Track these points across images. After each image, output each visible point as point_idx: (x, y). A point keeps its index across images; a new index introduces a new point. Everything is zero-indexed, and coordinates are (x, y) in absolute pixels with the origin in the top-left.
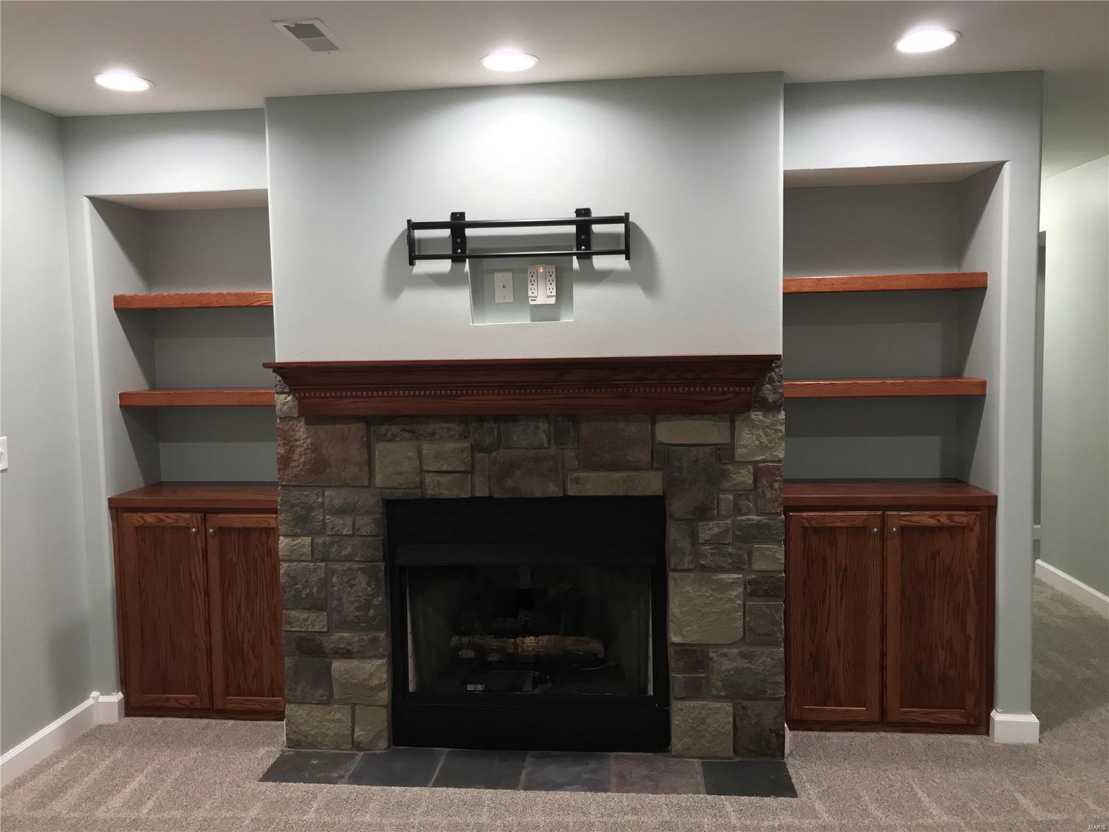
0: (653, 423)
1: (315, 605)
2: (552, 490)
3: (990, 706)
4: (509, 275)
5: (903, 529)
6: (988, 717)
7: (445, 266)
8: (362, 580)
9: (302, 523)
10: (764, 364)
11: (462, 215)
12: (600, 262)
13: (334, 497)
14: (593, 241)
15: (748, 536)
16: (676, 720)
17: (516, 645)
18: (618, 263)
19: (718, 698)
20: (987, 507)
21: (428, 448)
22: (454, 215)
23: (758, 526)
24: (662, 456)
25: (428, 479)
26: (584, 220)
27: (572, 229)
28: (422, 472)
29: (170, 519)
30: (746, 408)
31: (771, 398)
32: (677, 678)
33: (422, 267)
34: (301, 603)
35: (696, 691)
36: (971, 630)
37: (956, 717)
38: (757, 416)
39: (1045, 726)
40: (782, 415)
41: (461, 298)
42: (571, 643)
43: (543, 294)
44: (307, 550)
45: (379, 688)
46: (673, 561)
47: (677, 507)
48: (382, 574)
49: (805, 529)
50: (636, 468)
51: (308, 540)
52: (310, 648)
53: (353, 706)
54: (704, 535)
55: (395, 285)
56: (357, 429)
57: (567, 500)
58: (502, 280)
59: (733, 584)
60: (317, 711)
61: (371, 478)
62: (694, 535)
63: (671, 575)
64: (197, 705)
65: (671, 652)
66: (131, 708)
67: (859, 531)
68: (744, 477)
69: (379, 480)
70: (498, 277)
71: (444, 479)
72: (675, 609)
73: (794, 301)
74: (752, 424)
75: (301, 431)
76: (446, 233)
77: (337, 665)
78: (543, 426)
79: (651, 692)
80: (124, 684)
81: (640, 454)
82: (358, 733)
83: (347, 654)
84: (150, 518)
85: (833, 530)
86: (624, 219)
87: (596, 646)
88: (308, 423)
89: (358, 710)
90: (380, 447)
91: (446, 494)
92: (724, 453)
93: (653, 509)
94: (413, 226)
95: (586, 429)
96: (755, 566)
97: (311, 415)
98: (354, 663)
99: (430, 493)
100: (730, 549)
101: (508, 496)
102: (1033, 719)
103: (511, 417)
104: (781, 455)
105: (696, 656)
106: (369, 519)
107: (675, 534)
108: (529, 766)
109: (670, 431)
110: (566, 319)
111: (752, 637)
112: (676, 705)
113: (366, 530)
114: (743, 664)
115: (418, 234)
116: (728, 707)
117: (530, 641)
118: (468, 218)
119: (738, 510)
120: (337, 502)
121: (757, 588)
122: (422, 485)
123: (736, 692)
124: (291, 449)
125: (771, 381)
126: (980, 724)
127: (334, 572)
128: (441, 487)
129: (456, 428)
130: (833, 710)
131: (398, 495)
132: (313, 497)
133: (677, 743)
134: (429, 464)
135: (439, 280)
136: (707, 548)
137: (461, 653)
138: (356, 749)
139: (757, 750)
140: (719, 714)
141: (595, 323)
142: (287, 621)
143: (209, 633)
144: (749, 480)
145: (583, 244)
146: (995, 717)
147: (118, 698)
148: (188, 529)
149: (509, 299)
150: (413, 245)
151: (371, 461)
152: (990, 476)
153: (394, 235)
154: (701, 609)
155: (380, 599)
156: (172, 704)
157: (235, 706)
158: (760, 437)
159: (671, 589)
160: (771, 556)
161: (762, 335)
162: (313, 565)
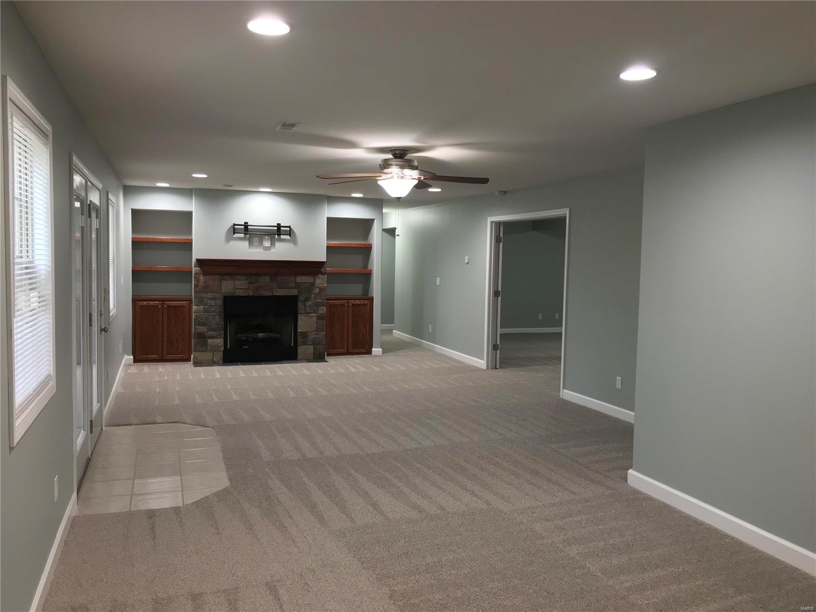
0: (296, 277)
1: (204, 325)
2: (269, 294)
4: (258, 238)
5: (353, 305)
6: (371, 350)
7: (242, 235)
8: (217, 317)
9: (200, 302)
10: (321, 264)
11: (247, 223)
12: (282, 237)
13: (210, 295)
14: (281, 231)
15: (318, 305)
16: (299, 351)
17: (257, 336)
18: (288, 237)
19: (310, 345)
20: (372, 299)
21: (237, 283)
22: (245, 223)
23: (320, 302)
24: (298, 285)
25: (236, 291)
26: (279, 226)
27: (276, 228)
28: (235, 289)
29: (151, 303)
30: (318, 274)
31: (324, 272)
32: (300, 340)
33: (236, 235)
34: (198, 323)
35: (304, 343)
36: (368, 328)
37: (364, 351)
38: (320, 276)
39: (383, 353)
40: (326, 276)
41: (246, 243)
42: (272, 335)
43: (267, 244)
44: (202, 309)
45: (221, 346)
46: (300, 311)
47: (301, 298)
48: (223, 316)
49: (330, 305)
50: (291, 288)
51: (203, 306)
52: (202, 337)
53: (213, 352)
54: (307, 305)
55: (229, 238)
56: (218, 277)
57: (274, 296)
58: (256, 239)
59: (314, 317)
60: (203, 354)
61: (221, 290)
62: (305, 305)
63: (299, 315)
64: (158, 358)
65: (298, 334)
66: (136, 361)
67: (343, 305)
68: (317, 291)
69: (223, 291)
70: (254, 238)
71: (241, 291)
72: (299, 323)
73: (329, 248)
74: (319, 278)
75: (202, 277)
76: (243, 227)
77: (209, 341)
78: (268, 277)
79: (292, 345)
80: (134, 354)
81: (293, 285)
82: (215, 359)
83: (212, 337)
84: (145, 303)
85: (337, 305)
86: (289, 227)
87: (278, 335)
88: (203, 275)
89: (215, 353)
90: (224, 282)
91: (241, 295)
92: (312, 285)
93: (295, 299)
94: (234, 225)
95: (279, 278)
96: (319, 312)
97: (205, 273)
98: (215, 340)
99: (237, 294)
100: (314, 308)
101: (258, 295)
102: (381, 349)
103: (259, 275)
104: (325, 285)
105: (305, 335)
106: (220, 301)
107: (300, 305)
108: (263, 363)
109: (300, 279)
110: (273, 250)
111: (318, 329)
112: (299, 347)
113: (219, 304)
114: (316, 336)
115: (236, 227)
116: (312, 347)
117: (261, 335)
118: (249, 224)
119: (315, 298)
120: (211, 296)
121: (320, 318)
122: (235, 292)
123: (314, 343)
124: (199, 282)
125: (324, 267)
126: (369, 352)
127: (209, 315)
128: (239, 293)
129: (244, 277)
130: (336, 351)
131: (228, 295)
132: (204, 295)
133: (299, 357)
134: (237, 286)
135: (240, 239)
136: (308, 308)
137: (242, 338)
138: (213, 363)
139: (319, 357)
140: (310, 349)
141: (280, 251)
142: (195, 329)
143: (163, 337)
144: (318, 291)
145: (278, 232)
146: (373, 349)
147: (132, 357)
148: (157, 306)
149: (258, 244)
150: (234, 229)
151: (221, 286)
152: (372, 292)
153: (230, 226)
154: (306, 323)
155: (222, 322)
156: (150, 358)
157: (170, 358)
158: (321, 281)
159: (299, 317)
160: (323, 310)
161: (321, 256)
162: (203, 314)
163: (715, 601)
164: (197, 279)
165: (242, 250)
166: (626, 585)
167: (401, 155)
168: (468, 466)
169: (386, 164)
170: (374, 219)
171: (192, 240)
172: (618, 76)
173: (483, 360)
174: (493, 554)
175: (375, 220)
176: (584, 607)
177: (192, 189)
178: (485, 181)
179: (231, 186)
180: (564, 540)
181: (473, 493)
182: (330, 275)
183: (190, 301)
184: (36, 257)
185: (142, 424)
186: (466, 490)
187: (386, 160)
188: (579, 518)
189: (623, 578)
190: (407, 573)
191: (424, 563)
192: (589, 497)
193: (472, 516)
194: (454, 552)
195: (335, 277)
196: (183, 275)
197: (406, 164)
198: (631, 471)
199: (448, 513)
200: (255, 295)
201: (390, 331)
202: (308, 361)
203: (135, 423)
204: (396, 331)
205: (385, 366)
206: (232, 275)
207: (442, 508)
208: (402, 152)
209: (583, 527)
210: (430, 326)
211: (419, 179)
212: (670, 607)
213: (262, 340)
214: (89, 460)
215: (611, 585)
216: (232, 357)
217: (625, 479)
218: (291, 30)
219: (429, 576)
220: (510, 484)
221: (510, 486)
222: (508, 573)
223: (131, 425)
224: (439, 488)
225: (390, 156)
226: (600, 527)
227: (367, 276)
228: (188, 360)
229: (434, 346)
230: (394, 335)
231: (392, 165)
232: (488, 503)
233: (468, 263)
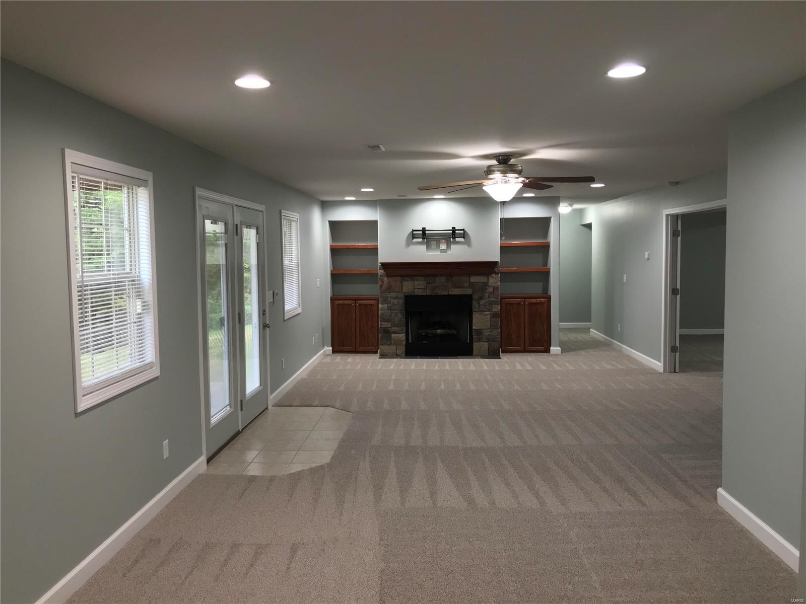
0: (470, 277)
1: (388, 321)
2: (445, 293)
3: (550, 347)
4: (435, 242)
5: (529, 303)
6: (549, 349)
7: (420, 240)
8: (399, 314)
9: (385, 301)
10: (495, 263)
11: (425, 228)
12: (457, 239)
13: (393, 295)
14: (456, 234)
15: (491, 303)
16: (474, 347)
17: (435, 332)
18: (462, 240)
19: (486, 342)
20: (549, 298)
21: (416, 283)
22: (423, 228)
23: (494, 301)
24: (472, 285)
25: (416, 291)
26: (454, 230)
27: (451, 232)
28: (414, 289)
29: (347, 302)
30: (491, 274)
31: (497, 271)
32: (475, 337)
33: (415, 240)
34: (384, 320)
35: (479, 340)
36: (545, 327)
37: (542, 348)
38: (494, 275)
39: (562, 351)
40: (499, 275)
41: (424, 247)
42: (449, 331)
43: (443, 246)
44: (386, 307)
45: (403, 341)
46: (474, 309)
47: (475, 297)
48: (404, 313)
49: (506, 304)
50: (466, 288)
51: (386, 305)
52: (387, 332)
53: (397, 346)
54: (481, 304)
55: (409, 243)
56: (399, 278)
57: (449, 295)
58: (433, 243)
59: (487, 315)
60: (388, 347)
61: (402, 290)
62: (479, 303)
63: (474, 313)
64: (352, 350)
65: (473, 331)
66: (334, 352)
67: (518, 304)
68: (491, 290)
69: (404, 291)
70: (432, 242)
71: (420, 290)
72: (474, 321)
73: (503, 249)
74: (493, 278)
75: (385, 279)
76: (421, 232)
77: (393, 335)
78: (443, 278)
79: (468, 342)
80: (332, 346)
81: (467, 285)
82: (398, 352)
83: (395, 333)
84: (341, 302)
85: (512, 304)
86: (463, 230)
87: (455, 332)
88: (387, 277)
90: (404, 282)
91: (420, 294)
92: (486, 284)
93: (469, 297)
94: (413, 231)
95: (454, 278)
96: (493, 310)
97: (388, 275)
98: (397, 335)
99: (416, 294)
100: (487, 306)
101: (435, 294)
102: (560, 348)
103: (435, 276)
104: (499, 284)
105: (479, 332)
106: (401, 300)
107: (475, 303)
109: (473, 279)
110: (449, 252)
111: (492, 327)
112: (474, 344)
113: (401, 303)
114: (490, 333)
115: (414, 232)
116: (487, 344)
117: (439, 331)
118: (426, 229)
119: (489, 297)
121: (494, 316)
122: (414, 292)
123: (488, 340)
125: (497, 267)
126: (547, 351)
127: (392, 313)
128: (418, 292)
129: (423, 278)
130: (512, 348)
131: (408, 294)
132: (388, 295)
133: (474, 353)
134: (416, 287)
135: (419, 243)
136: (482, 306)
137: (422, 334)
138: (397, 356)
139: (494, 354)
140: (485, 346)
141: (456, 253)
142: (381, 325)
143: (356, 331)
144: (492, 290)
145: (453, 235)
146: (551, 348)
147: (331, 348)
148: (351, 304)
149: (435, 248)
150: (413, 235)
151: (402, 286)
152: (550, 292)
153: (409, 233)
154: (480, 321)
155: (404, 320)
156: (345, 350)
157: (361, 350)
158: (494, 280)
159: (473, 316)
160: (497, 308)
161: (495, 257)
162: (387, 311)
164: (383, 282)
165: (421, 254)
167: (505, 162)
169: (489, 171)
170: (551, 217)
171: (378, 245)
172: (606, 73)
173: (660, 362)
177: (377, 200)
179: (404, 196)
181: (537, 493)
182: (502, 274)
183: (378, 300)
185: (301, 406)
186: (532, 489)
187: (489, 167)
192: (657, 511)
193: (516, 514)
195: (507, 276)
196: (371, 277)
198: (720, 491)
199: (495, 508)
200: (433, 294)
201: (587, 330)
202: (483, 357)
203: (296, 405)
204: (593, 330)
205: (555, 365)
206: (412, 277)
207: (493, 503)
208: (506, 158)
210: (619, 325)
213: (441, 336)
214: (238, 433)
216: (413, 350)
217: (716, 498)
218: (271, 85)
220: (582, 489)
221: (580, 491)
223: (292, 406)
224: (507, 484)
225: (494, 162)
227: (546, 274)
228: (376, 352)
229: (621, 346)
230: (591, 334)
232: (542, 503)
233: (648, 259)
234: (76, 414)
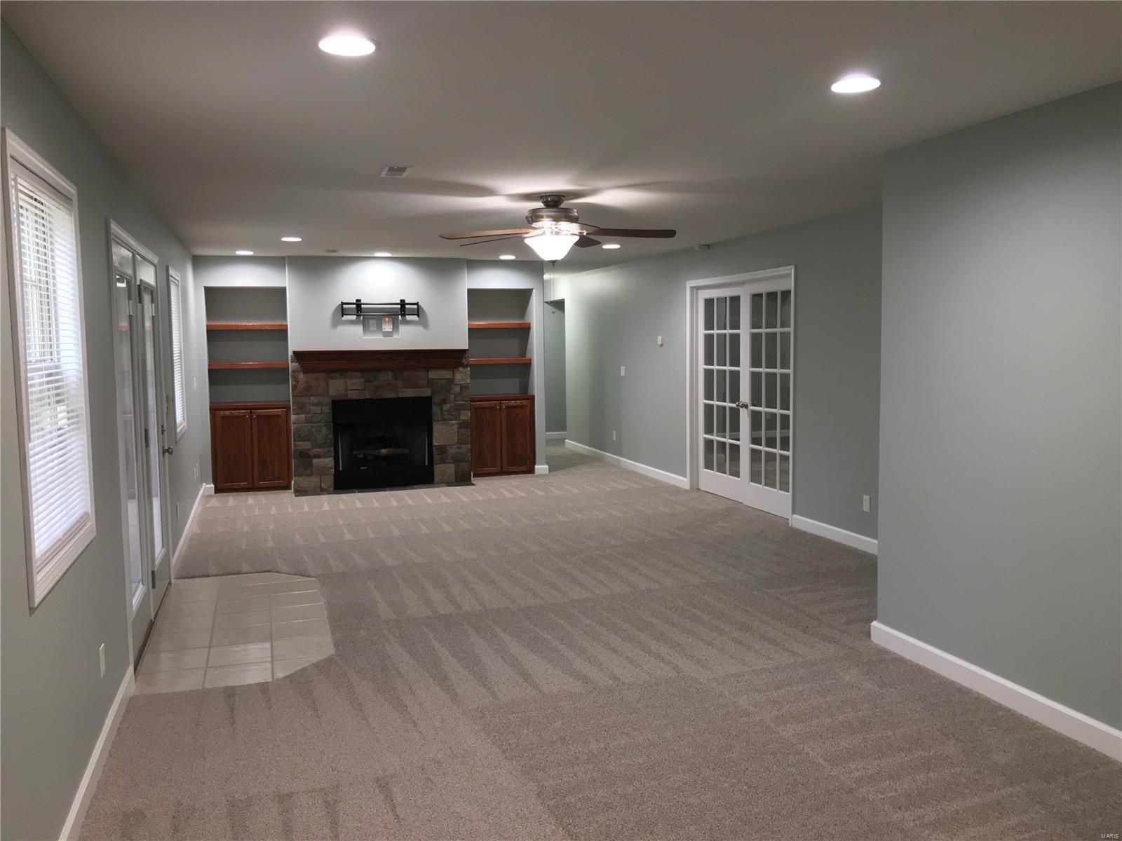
0: (428, 371)
1: (306, 439)
2: (393, 395)
3: (535, 464)
4: (375, 321)
5: (506, 407)
6: (534, 468)
7: (354, 317)
8: (324, 429)
9: (301, 409)
10: (462, 352)
11: (360, 300)
12: (408, 317)
13: (314, 400)
14: (406, 310)
15: (459, 408)
16: (436, 472)
17: (379, 452)
18: (415, 318)
19: (451, 463)
20: (532, 399)
21: (349, 382)
22: (357, 300)
23: (462, 405)
24: (431, 383)
25: (349, 393)
26: (403, 303)
27: (399, 306)
28: (347, 390)
29: (236, 412)
30: (458, 367)
31: (465, 363)
32: (436, 457)
33: (346, 318)
34: (299, 438)
35: (442, 461)
36: (528, 439)
37: (524, 469)
38: (461, 369)
39: (550, 470)
40: (469, 369)
41: (359, 329)
42: (397, 451)
43: (387, 328)
44: (304, 419)
45: (330, 468)
46: (435, 418)
47: (436, 400)
48: (332, 427)
49: (476, 408)
50: (421, 387)
51: (304, 416)
52: (305, 456)
53: (320, 476)
54: (444, 409)
55: (336, 322)
56: (323, 375)
57: (399, 398)
58: (373, 322)
59: (454, 424)
60: (307, 479)
61: (328, 393)
62: (441, 409)
63: (434, 423)
64: (247, 486)
65: (434, 448)
66: (218, 490)
67: (493, 408)
68: (457, 389)
69: (331, 393)
70: (371, 321)
71: (354, 392)
72: (435, 434)
73: (472, 331)
74: (460, 372)
75: (301, 376)
76: (355, 306)
77: (315, 461)
78: (390, 373)
79: (427, 464)
80: (215, 481)
81: (424, 382)
82: (323, 485)
83: (319, 456)
84: (227, 413)
85: (485, 408)
86: (417, 304)
87: (407, 451)
88: (304, 373)
89: (322, 477)
90: (331, 382)
91: (355, 398)
92: (451, 381)
93: (426, 403)
95: (405, 374)
96: (462, 418)
97: (306, 371)
98: (321, 460)
99: (349, 397)
100: (453, 413)
101: (378, 398)
102: (547, 466)
103: (378, 370)
104: (469, 382)
105: (443, 449)
106: (327, 407)
107: (435, 409)
108: (387, 489)
109: (434, 374)
110: (395, 336)
111: (461, 442)
112: (436, 466)
113: (326, 411)
114: (458, 451)
115: (344, 306)
116: (453, 465)
117: (384, 451)
118: (362, 302)
119: (456, 400)
120: (315, 401)
121: (463, 425)
122: (346, 395)
123: (456, 460)
124: (297, 382)
125: (465, 357)
126: (531, 470)
127: (313, 427)
128: (353, 395)
129: (359, 374)
130: (486, 470)
131: (337, 398)
132: (305, 400)
133: (436, 479)
134: (350, 387)
135: (352, 322)
136: (446, 413)
137: (358, 456)
138: (321, 491)
139: (462, 479)
140: (450, 468)
141: (406, 338)
142: (295, 446)
143: (253, 457)
144: (459, 390)
145: (402, 311)
146: (536, 467)
147: (213, 486)
148: (244, 416)
149: (375, 329)
150: (343, 310)
151: (328, 386)
152: (533, 390)
153: (335, 307)
154: (444, 433)
155: (331, 436)
156: (235, 487)
157: (263, 486)
158: (462, 376)
159: (434, 426)
160: (466, 415)
161: (462, 343)
162: (305, 425)
163: (976, 794)
164: (295, 379)
165: (355, 338)
166: (856, 774)
167: (555, 204)
168: (655, 621)
169: (534, 216)
170: (532, 289)
171: (287, 326)
172: (828, 88)
173: (685, 477)
174: (679, 737)
175: (534, 290)
176: (796, 805)
177: (284, 257)
178: (670, 234)
179: (335, 251)
180: (777, 717)
181: (659, 656)
182: (473, 366)
183: (288, 408)
184: (63, 360)
185: (223, 575)
186: (650, 652)
187: (534, 211)
188: (800, 688)
189: (852, 765)
190: (562, 763)
191: (586, 750)
192: (816, 660)
193: (655, 688)
194: (628, 735)
195: (480, 370)
196: (276, 373)
197: (563, 214)
198: (874, 624)
199: (624, 683)
200: (374, 397)
201: (561, 441)
202: (449, 484)
203: (214, 573)
204: (569, 441)
205: (552, 488)
206: (342, 372)
207: (615, 678)
208: (557, 199)
209: (805, 700)
210: (614, 432)
211: (581, 235)
212: (913, 802)
213: (386, 458)
214: (152, 624)
215: (835, 776)
216: (346, 482)
217: (868, 634)
218: (378, 48)
219: (591, 766)
220: (711, 644)
221: (710, 647)
222: (697, 762)
223: (208, 576)
224: (614, 650)
225: (539, 205)
226: (828, 699)
227: (524, 368)
228: (287, 487)
229: (620, 460)
230: (566, 446)
231: (542, 217)
232: (677, 669)
233: (662, 345)
234: (30, 609)
